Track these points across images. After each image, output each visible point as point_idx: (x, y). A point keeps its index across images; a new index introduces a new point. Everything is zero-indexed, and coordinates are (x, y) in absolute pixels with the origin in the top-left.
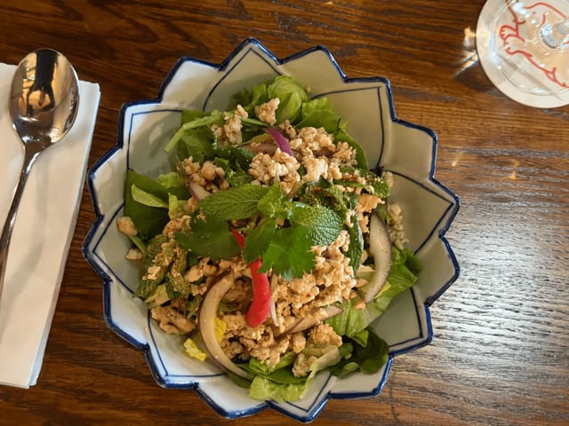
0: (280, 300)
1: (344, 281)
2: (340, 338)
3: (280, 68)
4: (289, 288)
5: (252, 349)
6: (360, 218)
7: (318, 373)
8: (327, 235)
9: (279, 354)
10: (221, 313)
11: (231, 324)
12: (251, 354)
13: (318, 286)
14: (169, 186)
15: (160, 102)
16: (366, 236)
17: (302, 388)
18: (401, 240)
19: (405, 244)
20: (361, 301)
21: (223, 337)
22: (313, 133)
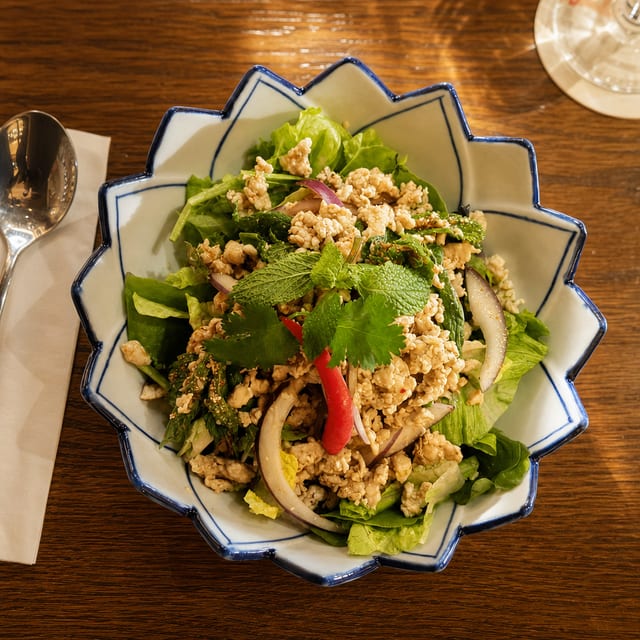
0: (366, 408)
1: (446, 361)
2: (458, 449)
3: (303, 100)
4: (374, 385)
5: (339, 488)
6: (452, 276)
7: (436, 506)
8: (413, 301)
9: (378, 488)
10: (288, 445)
11: (305, 457)
12: (339, 495)
13: (412, 375)
14: (183, 285)
15: (150, 176)
16: (464, 300)
17: (419, 529)
18: (513, 302)
19: (519, 306)
20: (477, 393)
21: (296, 479)
22: (365, 175)
